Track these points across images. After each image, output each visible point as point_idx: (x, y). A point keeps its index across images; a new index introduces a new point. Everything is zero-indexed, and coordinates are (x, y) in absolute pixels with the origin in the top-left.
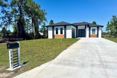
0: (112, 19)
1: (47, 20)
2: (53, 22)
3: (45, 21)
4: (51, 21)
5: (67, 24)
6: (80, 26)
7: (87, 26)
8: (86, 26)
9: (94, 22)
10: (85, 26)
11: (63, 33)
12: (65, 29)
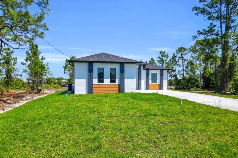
5: (126, 61)
7: (142, 67)
8: (140, 66)
10: (138, 66)
11: (117, 80)
12: (122, 71)
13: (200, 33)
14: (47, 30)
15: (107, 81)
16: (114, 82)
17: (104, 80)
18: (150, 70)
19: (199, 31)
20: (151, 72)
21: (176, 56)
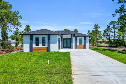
0: (94, 28)
1: (21, 25)
2: (29, 27)
3: (19, 27)
4: (27, 26)
5: (51, 33)
6: (66, 35)
7: (73, 35)
8: (72, 35)
9: (75, 30)
10: (70, 35)
11: (46, 44)
12: (49, 39)
13: (116, 12)
14: (22, 18)
15: (41, 45)
16: (45, 45)
17: (39, 44)
18: (78, 37)
19: (116, 11)
20: (78, 38)
21: (109, 27)
